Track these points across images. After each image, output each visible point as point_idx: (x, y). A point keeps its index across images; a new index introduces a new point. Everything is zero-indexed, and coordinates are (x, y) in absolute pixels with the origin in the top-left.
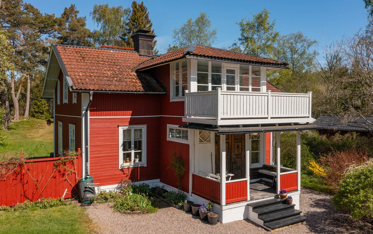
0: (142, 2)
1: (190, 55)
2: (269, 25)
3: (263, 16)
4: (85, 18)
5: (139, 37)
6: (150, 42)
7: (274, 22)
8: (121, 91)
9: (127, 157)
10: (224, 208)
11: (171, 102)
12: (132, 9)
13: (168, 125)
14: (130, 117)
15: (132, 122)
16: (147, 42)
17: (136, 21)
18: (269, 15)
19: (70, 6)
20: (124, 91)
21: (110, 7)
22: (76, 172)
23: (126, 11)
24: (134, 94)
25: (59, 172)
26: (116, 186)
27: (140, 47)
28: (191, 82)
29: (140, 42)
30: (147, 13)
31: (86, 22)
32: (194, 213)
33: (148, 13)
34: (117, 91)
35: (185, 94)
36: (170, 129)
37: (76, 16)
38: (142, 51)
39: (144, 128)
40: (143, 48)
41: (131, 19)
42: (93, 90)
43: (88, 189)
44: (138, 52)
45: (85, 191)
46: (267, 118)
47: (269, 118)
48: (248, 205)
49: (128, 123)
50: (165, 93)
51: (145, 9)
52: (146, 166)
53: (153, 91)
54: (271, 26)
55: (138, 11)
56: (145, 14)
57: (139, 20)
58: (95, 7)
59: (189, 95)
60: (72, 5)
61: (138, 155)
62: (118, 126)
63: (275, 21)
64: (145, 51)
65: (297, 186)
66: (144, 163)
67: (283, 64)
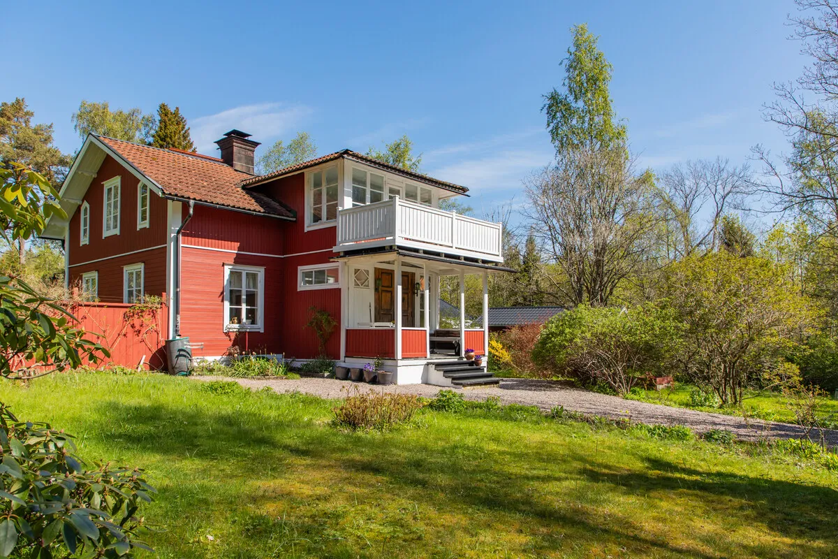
0: (177, 108)
1: (349, 155)
2: (412, 163)
3: (402, 146)
4: (50, 127)
5: (233, 142)
6: (249, 152)
7: (419, 158)
8: (234, 207)
9: (235, 314)
10: (400, 363)
11: (305, 231)
12: (158, 118)
13: (300, 268)
14: (236, 252)
15: (239, 260)
16: (245, 152)
17: (168, 139)
18: (410, 146)
19: (14, 101)
20: (237, 208)
21: (112, 109)
22: (159, 329)
23: (147, 122)
24: (252, 215)
25: (133, 326)
26: (218, 358)
27: (235, 157)
28: (345, 197)
29: (235, 149)
30: (186, 128)
31: (53, 135)
32: (353, 377)
33: (189, 129)
34: (227, 206)
35: (338, 213)
36: (303, 273)
37: (27, 122)
38: (238, 165)
39: (260, 272)
40: (239, 160)
41: (159, 136)
42: (194, 199)
43: (182, 353)
44: (232, 165)
45: (178, 356)
46: (452, 247)
47: (454, 248)
48: (428, 364)
49: (233, 261)
50: (295, 219)
51: (182, 120)
52: (263, 332)
53: (278, 215)
54: (414, 164)
55: (170, 122)
56: (182, 130)
57: (173, 139)
58: (83, 105)
59: (344, 212)
60: (18, 101)
61: (251, 314)
62: (223, 265)
63: (422, 156)
64: (243, 166)
65: (484, 350)
66: (260, 326)
67: (461, 189)
